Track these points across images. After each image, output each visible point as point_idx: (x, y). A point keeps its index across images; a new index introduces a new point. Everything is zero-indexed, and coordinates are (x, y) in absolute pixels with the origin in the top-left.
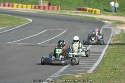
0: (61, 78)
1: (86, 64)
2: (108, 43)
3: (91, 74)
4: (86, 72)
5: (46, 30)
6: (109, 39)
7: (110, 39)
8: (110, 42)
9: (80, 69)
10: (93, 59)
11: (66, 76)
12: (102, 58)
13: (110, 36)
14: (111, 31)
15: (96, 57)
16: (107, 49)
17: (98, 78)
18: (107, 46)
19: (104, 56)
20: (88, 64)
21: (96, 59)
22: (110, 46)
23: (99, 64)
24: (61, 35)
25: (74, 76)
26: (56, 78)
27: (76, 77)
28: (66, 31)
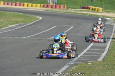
0: (76, 65)
1: (95, 55)
2: (111, 37)
3: (100, 61)
4: (97, 60)
5: (55, 26)
6: (111, 34)
7: (113, 34)
8: (113, 37)
9: (90, 58)
10: (100, 50)
11: (80, 63)
12: (108, 50)
13: (112, 31)
14: (113, 27)
15: (102, 49)
16: (111, 42)
17: (107, 64)
18: (111, 40)
19: (109, 48)
20: (97, 55)
21: (103, 50)
22: (113, 40)
23: (106, 54)
24: (68, 31)
25: (86, 63)
26: (73, 64)
27: (89, 65)
28: (72, 27)
